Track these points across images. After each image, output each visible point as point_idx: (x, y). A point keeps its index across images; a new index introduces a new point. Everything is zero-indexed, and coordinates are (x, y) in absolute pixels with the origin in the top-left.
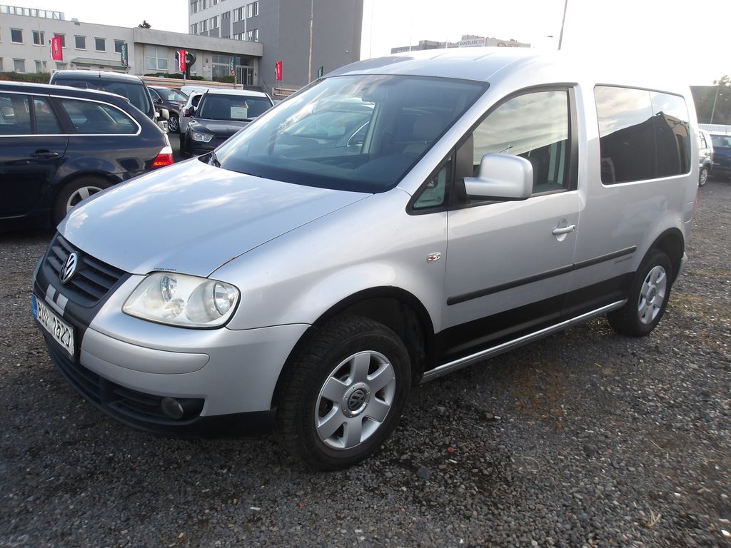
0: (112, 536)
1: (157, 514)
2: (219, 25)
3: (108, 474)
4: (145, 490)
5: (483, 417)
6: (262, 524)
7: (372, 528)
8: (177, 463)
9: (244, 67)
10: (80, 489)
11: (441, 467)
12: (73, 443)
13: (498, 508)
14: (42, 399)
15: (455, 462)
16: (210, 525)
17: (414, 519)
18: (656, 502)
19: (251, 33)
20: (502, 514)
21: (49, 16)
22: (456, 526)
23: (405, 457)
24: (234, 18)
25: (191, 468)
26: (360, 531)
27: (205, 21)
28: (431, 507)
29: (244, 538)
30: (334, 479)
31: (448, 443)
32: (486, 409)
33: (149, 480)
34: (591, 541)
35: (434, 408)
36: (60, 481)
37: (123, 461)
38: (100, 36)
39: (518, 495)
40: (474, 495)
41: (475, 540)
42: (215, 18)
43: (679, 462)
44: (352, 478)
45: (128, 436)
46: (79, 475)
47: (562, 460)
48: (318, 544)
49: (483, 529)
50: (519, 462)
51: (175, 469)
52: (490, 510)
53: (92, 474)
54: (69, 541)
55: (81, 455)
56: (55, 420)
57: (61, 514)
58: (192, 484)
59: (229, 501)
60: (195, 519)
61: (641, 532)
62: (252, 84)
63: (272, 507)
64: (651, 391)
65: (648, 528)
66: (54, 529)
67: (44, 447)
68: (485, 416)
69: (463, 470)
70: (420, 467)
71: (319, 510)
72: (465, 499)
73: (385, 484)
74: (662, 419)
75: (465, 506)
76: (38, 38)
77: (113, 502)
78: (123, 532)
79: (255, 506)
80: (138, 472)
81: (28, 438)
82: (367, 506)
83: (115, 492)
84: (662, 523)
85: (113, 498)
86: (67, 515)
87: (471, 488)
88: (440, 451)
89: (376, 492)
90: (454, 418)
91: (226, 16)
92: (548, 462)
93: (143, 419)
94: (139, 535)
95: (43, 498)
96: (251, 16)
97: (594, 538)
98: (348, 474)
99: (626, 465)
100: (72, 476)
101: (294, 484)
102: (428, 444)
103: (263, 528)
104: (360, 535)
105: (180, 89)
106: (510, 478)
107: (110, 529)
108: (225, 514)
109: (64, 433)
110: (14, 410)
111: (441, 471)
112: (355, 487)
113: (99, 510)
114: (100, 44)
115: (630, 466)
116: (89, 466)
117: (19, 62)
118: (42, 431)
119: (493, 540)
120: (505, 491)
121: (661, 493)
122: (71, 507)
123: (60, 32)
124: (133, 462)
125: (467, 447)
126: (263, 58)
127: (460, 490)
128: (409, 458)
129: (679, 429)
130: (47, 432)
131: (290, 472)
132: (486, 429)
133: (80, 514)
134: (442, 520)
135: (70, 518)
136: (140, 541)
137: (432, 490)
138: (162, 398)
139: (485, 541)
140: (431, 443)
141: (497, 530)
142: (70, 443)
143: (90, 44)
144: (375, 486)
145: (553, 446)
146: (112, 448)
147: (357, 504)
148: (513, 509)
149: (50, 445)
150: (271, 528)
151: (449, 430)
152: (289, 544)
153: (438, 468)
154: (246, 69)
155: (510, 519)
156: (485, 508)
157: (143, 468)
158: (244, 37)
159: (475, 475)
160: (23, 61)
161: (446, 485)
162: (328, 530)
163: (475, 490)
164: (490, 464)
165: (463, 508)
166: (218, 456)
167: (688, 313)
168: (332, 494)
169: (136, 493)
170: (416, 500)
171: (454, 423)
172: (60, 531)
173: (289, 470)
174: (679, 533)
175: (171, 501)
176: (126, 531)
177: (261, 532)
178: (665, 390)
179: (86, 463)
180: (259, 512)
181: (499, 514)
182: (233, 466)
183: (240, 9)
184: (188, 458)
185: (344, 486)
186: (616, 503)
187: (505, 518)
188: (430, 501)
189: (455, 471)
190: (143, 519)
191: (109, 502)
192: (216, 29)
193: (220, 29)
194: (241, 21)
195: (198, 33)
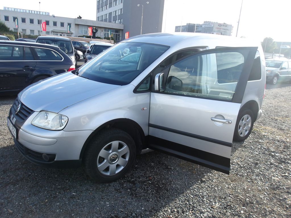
0: (23, 199)
1: (40, 193)
2: (108, 17)
3: (27, 179)
4: (39, 186)
5: (167, 168)
6: (75, 199)
7: (113, 202)
8: (52, 178)
9: (116, 33)
10: (17, 184)
11: (145, 184)
12: (19, 169)
13: (160, 199)
14: (12, 154)
15: (151, 182)
16: (57, 198)
17: (129, 200)
18: (220, 200)
19: (119, 21)
20: (161, 200)
21: (44, 14)
22: (143, 203)
23: (133, 180)
24: (113, 15)
25: (56, 180)
26: (108, 203)
27: (102, 16)
28: (136, 197)
29: (67, 203)
30: (105, 186)
31: (150, 176)
32: (169, 165)
33: (41, 183)
34: (190, 211)
35: (150, 164)
36: (11, 181)
37: (34, 176)
38: (62, 21)
39: (170, 195)
40: (153, 194)
41: (148, 208)
42: (106, 15)
43: (235, 187)
44: (111, 186)
45: (37, 168)
46: (18, 180)
47: (191, 184)
48: (92, 206)
49: (152, 205)
50: (174, 184)
51: (50, 179)
52: (157, 199)
53: (22, 179)
54: (9, 200)
55: (20, 173)
56: (14, 161)
57: (8, 192)
58: (55, 185)
59: (66, 191)
60: (53, 196)
61: (210, 209)
62: (119, 40)
63: (80, 194)
64: (236, 161)
65: (213, 208)
66: (5, 196)
67: (8, 170)
68: (168, 167)
69: (152, 185)
70: (137, 183)
71: (96, 196)
72: (149, 195)
73: (122, 188)
74: (236, 171)
75: (149, 197)
76: (39, 22)
77: (27, 189)
78: (27, 198)
79: (74, 193)
80: (37, 180)
81: (4, 167)
82: (114, 195)
83: (28, 186)
84: (220, 207)
85: (27, 188)
86: (10, 192)
87: (153, 191)
88: (146, 178)
89: (119, 191)
90: (156, 168)
91: (110, 14)
92: (185, 184)
93: (36, 161)
94: (32, 200)
95: (4, 186)
96: (120, 14)
97: (192, 211)
98: (110, 184)
99: (214, 187)
100: (15, 180)
101: (90, 187)
102: (143, 176)
103: (75, 200)
104: (108, 204)
105: (89, 42)
106: (168, 189)
107: (23, 197)
108: (63, 195)
109: (16, 166)
110: (2, 157)
111: (144, 185)
112: (111, 189)
113: (21, 191)
114: (62, 25)
115: (215, 187)
116: (22, 177)
117: (32, 31)
118: (9, 165)
119: (154, 209)
120: (165, 193)
121: (224, 197)
122: (12, 190)
123: (47, 20)
124: (37, 176)
125: (157, 178)
126: (124, 30)
127: (149, 192)
128: (134, 180)
129: (241, 175)
130: (11, 165)
131: (90, 183)
132: (166, 172)
133: (15, 192)
134: (139, 201)
135: (11, 193)
136: (32, 202)
137: (139, 191)
138: (42, 154)
139: (152, 209)
140: (144, 175)
141: (157, 206)
142: (17, 169)
143: (59, 24)
144: (119, 189)
145: (189, 179)
146: (31, 171)
147: (110, 194)
148: (166, 199)
149: (11, 169)
150: (77, 200)
151: (152, 172)
152: (82, 206)
153: (144, 184)
154: (117, 34)
155: (163, 202)
156: (156, 198)
157: (40, 178)
158: (117, 22)
159: (156, 187)
160: (33, 31)
161: (145, 190)
162: (97, 202)
163: (154, 192)
164: (163, 184)
165: (148, 198)
166: (67, 176)
167: (263, 133)
168: (103, 190)
169: (35, 186)
170: (132, 194)
171: (155, 169)
172: (7, 197)
173: (90, 182)
174: (225, 211)
175: (46, 190)
176: (28, 198)
177: (74, 201)
178: (241, 161)
179: (21, 176)
180: (75, 195)
181: (160, 201)
182: (71, 179)
183: (116, 11)
184: (56, 176)
185: (108, 188)
186: (205, 199)
187: (162, 202)
188: (137, 195)
189: (149, 185)
190: (35, 195)
191: (25, 189)
192: (106, 19)
193: (108, 19)
194: (116, 16)
195: (100, 20)
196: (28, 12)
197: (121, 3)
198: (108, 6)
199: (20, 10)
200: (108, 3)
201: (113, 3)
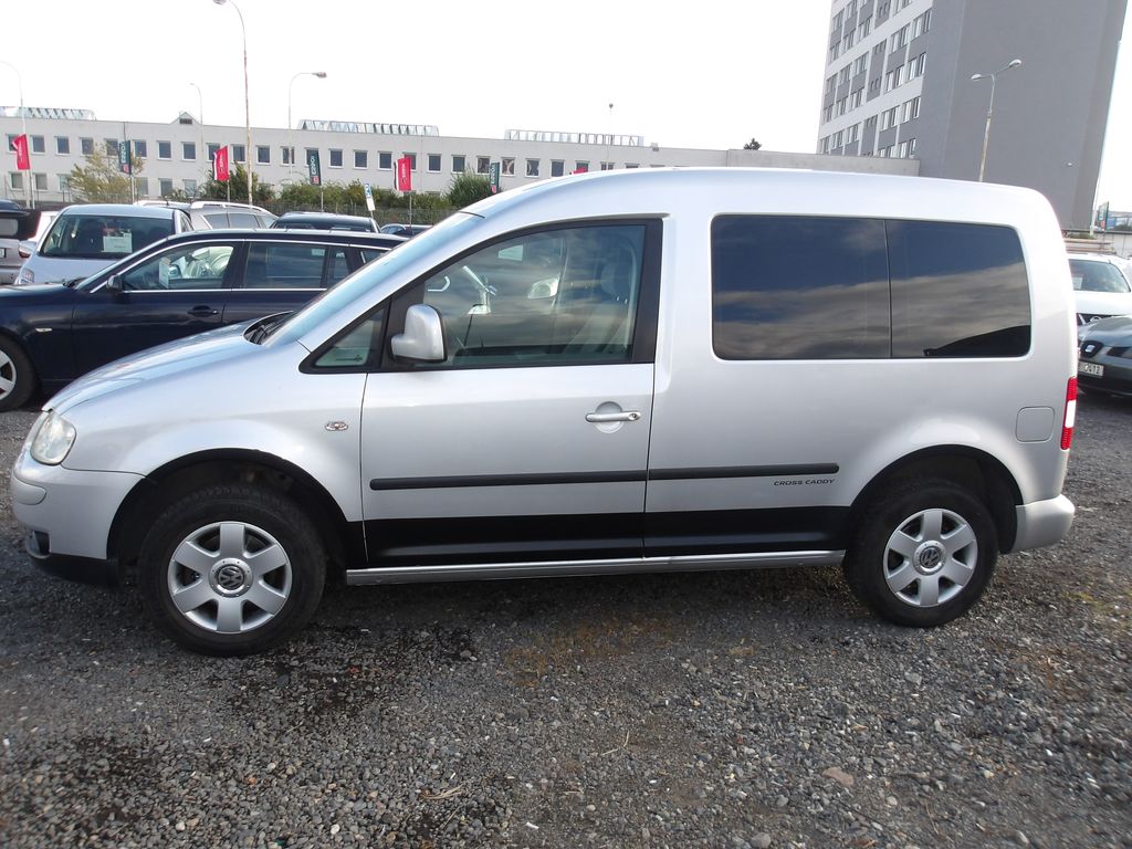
2: (860, 137)
5: (457, 654)
7: (155, 706)
11: (312, 681)
15: (337, 681)
19: (904, 146)
21: (626, 141)
23: (295, 663)
24: (882, 125)
27: (840, 133)
31: (365, 664)
40: (296, 712)
41: (223, 743)
42: (856, 126)
52: (287, 728)
68: (460, 653)
69: (330, 690)
70: (290, 675)
75: (268, 718)
88: (343, 669)
90: (420, 646)
91: (871, 122)
96: (907, 119)
103: (76, 678)
104: (137, 706)
111: (306, 684)
123: (633, 161)
125: (376, 674)
128: (300, 665)
137: (265, 696)
150: (81, 680)
151: (392, 655)
153: (308, 681)
156: (285, 725)
158: (894, 152)
159: (335, 697)
161: (288, 696)
162: (120, 695)
163: (307, 708)
165: (264, 718)
170: (235, 700)
171: (413, 650)
181: (288, 735)
183: (893, 111)
188: (245, 703)
189: (321, 689)
192: (855, 143)
193: (860, 143)
194: (891, 128)
195: (829, 150)
196: (574, 139)
197: (917, 75)
198: (865, 92)
199: (552, 137)
200: (867, 83)
201: (887, 81)
